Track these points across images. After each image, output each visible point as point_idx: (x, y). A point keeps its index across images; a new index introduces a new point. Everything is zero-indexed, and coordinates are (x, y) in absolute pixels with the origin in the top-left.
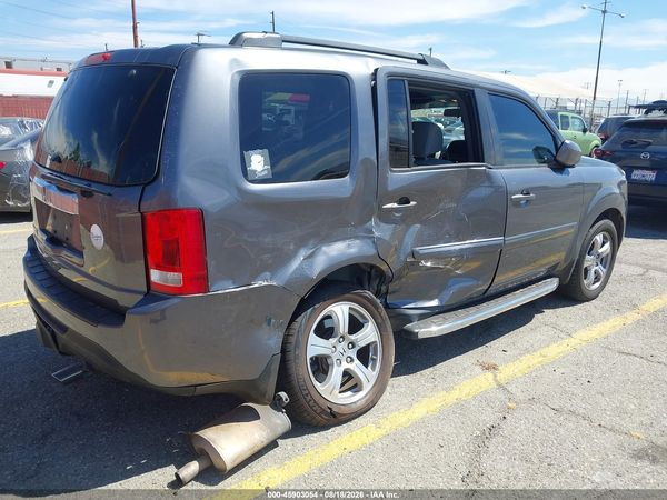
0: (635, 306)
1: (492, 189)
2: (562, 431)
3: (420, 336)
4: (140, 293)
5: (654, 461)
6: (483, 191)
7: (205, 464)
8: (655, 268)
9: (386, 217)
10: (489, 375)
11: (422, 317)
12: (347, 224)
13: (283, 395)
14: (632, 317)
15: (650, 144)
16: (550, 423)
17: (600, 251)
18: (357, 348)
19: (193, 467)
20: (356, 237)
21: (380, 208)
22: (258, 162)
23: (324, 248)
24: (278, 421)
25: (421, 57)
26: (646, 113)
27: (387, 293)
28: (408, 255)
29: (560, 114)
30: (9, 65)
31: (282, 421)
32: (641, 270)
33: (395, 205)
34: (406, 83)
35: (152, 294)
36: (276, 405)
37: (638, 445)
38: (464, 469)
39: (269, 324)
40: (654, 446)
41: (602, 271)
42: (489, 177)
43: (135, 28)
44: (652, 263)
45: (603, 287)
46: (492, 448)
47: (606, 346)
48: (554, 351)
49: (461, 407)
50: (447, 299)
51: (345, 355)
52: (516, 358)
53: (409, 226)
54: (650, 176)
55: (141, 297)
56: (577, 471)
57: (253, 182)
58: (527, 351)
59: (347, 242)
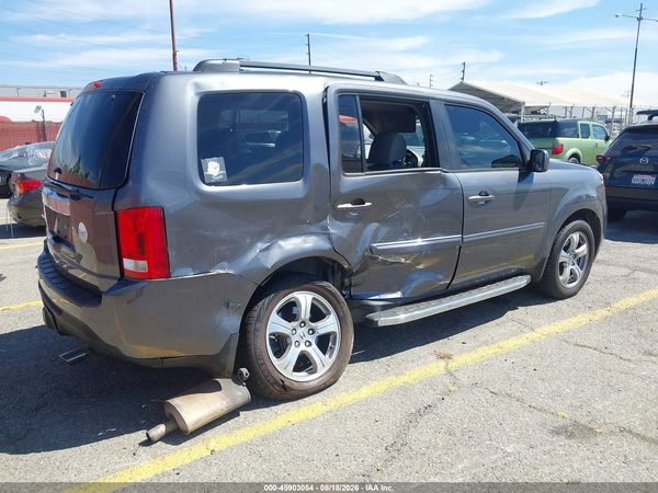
0: (608, 304)
1: (448, 192)
2: (492, 411)
3: (380, 325)
4: (115, 278)
5: (571, 436)
6: (439, 194)
7: (172, 427)
8: (643, 270)
9: (341, 216)
10: (442, 363)
11: (384, 308)
12: (303, 222)
13: (244, 370)
14: (601, 313)
15: (649, 148)
16: (485, 404)
17: (577, 251)
18: (316, 335)
19: (161, 429)
20: (311, 234)
21: (334, 207)
22: (214, 168)
23: (281, 243)
24: (239, 393)
25: (377, 74)
26: (650, 118)
27: (350, 286)
28: (366, 251)
29: (579, 123)
30: (63, 94)
31: (242, 393)
32: (626, 271)
33: (349, 206)
34: (358, 98)
35: (124, 279)
36: (237, 379)
37: (561, 423)
38: (390, 440)
39: (228, 307)
40: (576, 424)
41: (579, 272)
42: (444, 181)
43: (174, 55)
44: (641, 265)
45: (580, 286)
46: (422, 423)
47: (564, 339)
48: (513, 343)
49: (405, 390)
50: (408, 292)
51: (305, 339)
52: (473, 349)
53: (366, 225)
54: (650, 180)
55: (116, 282)
56: (494, 443)
57: (210, 184)
58: (486, 343)
59: (303, 238)
